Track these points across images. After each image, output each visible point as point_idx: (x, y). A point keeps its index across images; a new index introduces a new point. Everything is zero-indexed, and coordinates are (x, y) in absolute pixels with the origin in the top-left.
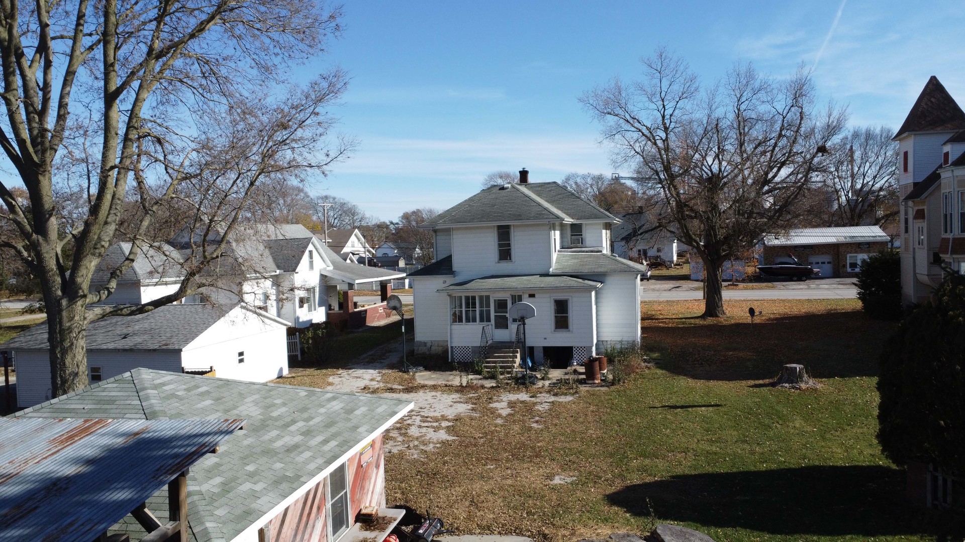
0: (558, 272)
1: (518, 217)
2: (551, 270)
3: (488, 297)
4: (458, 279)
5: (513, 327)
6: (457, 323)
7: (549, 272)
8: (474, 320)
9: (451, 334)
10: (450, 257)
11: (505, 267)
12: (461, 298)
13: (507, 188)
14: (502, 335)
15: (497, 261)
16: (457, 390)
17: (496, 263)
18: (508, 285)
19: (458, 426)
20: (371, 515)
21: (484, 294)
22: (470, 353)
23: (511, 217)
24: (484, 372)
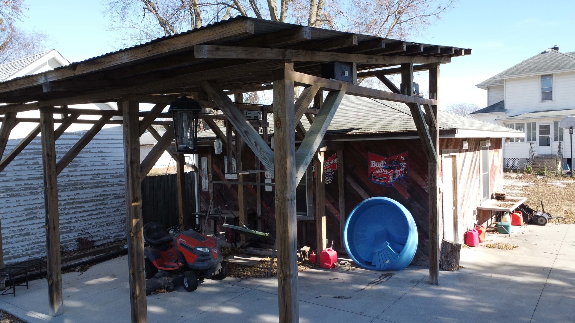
1: (560, 68)
3: (534, 124)
4: (509, 114)
5: (554, 145)
8: (523, 140)
9: (504, 150)
10: (503, 102)
11: (547, 104)
13: (547, 52)
14: (544, 150)
15: (540, 101)
16: (516, 178)
17: (539, 102)
18: (550, 115)
19: (528, 189)
20: (503, 195)
21: (531, 121)
22: (518, 163)
23: (553, 68)
24: (533, 172)
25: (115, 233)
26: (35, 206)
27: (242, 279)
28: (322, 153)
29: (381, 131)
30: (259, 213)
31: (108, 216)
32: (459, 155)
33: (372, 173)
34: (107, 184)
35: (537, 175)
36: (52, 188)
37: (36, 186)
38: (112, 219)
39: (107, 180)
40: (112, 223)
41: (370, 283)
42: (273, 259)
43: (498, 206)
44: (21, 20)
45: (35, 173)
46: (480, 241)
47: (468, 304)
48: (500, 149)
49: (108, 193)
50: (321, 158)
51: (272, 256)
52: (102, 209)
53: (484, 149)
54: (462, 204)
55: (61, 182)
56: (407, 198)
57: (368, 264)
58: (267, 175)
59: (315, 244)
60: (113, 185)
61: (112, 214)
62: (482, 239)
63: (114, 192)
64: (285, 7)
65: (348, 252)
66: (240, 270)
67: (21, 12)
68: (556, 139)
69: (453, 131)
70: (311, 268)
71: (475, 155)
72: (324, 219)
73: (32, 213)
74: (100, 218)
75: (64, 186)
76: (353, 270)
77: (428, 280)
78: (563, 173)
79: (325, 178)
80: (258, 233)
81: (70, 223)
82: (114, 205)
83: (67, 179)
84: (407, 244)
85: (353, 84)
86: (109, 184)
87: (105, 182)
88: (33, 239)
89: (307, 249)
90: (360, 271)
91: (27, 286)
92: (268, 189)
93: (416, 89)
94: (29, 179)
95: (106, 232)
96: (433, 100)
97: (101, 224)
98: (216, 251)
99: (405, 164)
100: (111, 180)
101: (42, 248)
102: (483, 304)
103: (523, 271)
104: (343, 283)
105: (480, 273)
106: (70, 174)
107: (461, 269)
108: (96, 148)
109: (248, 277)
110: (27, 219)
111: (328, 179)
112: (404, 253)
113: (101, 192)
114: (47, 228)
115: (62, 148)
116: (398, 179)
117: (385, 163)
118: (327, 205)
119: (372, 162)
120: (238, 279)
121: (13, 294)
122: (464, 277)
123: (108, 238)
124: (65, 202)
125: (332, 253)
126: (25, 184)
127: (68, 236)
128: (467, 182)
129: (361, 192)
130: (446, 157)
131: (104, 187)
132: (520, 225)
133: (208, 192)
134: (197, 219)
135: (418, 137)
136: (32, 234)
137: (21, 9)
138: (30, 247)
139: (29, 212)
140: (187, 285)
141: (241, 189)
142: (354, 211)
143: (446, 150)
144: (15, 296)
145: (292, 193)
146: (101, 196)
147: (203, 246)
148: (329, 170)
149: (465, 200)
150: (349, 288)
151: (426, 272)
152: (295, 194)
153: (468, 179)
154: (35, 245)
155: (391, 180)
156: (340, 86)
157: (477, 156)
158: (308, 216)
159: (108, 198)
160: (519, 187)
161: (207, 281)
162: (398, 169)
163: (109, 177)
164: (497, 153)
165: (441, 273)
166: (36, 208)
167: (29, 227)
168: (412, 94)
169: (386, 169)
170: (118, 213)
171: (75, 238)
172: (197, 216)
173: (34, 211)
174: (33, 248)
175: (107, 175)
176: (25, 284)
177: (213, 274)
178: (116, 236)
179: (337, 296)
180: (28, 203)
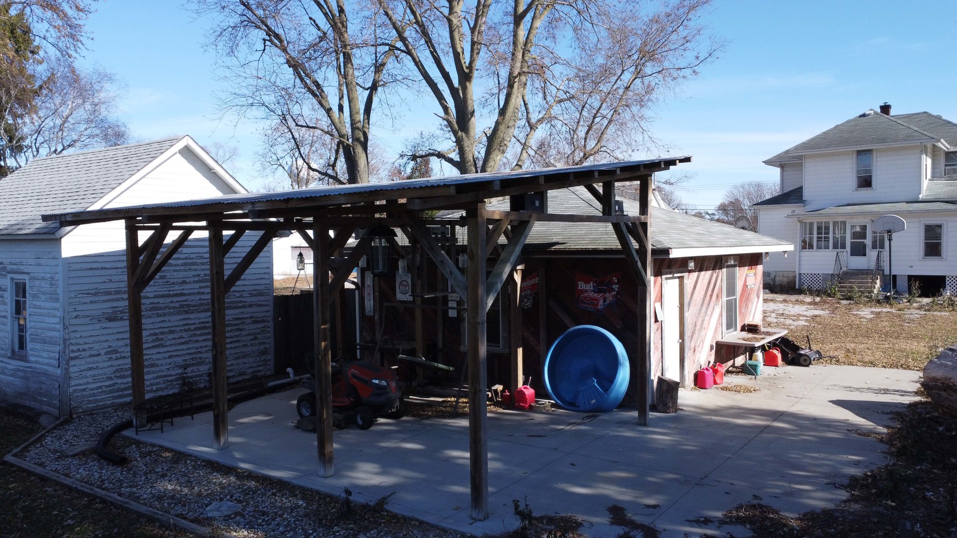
0: (929, 198)
1: (883, 140)
2: (921, 196)
3: (844, 223)
4: (809, 208)
5: (872, 254)
6: (807, 250)
7: (918, 198)
8: (827, 247)
9: (800, 261)
10: (801, 188)
11: (865, 194)
12: (811, 224)
13: (868, 115)
14: (858, 262)
15: (854, 189)
16: (810, 304)
17: (853, 191)
18: (868, 210)
19: (818, 319)
20: (756, 326)
21: (839, 219)
22: (820, 281)
23: (872, 142)
24: (839, 295)
25: (252, 367)
26: (161, 330)
27: (423, 419)
28: (519, 273)
29: (589, 247)
30: (440, 344)
31: (244, 346)
32: (689, 276)
33: (579, 296)
34: (243, 304)
35: (842, 299)
36: (220, 309)
37: (162, 306)
38: (249, 349)
39: (243, 300)
40: (249, 355)
41: (570, 424)
42: (458, 400)
43: (744, 339)
44: (81, 55)
45: (162, 289)
46: (715, 383)
47: (672, 443)
48: (758, 266)
49: (245, 316)
50: (518, 278)
51: (459, 396)
52: (238, 336)
53: (728, 267)
54: (692, 336)
55: (191, 301)
56: (619, 327)
57: (570, 405)
58: (451, 297)
59: (509, 380)
60: (251, 306)
61: (249, 343)
62: (718, 381)
63: (252, 315)
64: (477, 49)
65: (548, 391)
66: (418, 409)
67: (81, 42)
68: (874, 247)
69: (666, 251)
70: (504, 409)
71: (715, 275)
72: (520, 351)
73: (158, 340)
74: (235, 347)
75: (194, 306)
76: (553, 411)
77: (636, 421)
78: (880, 297)
79: (523, 301)
80: (440, 366)
81: (200, 352)
82: (251, 332)
83: (198, 297)
84: (616, 381)
85: (543, 212)
86: (247, 304)
87: (241, 302)
88: (158, 371)
89: (499, 387)
90: (562, 412)
91: (172, 422)
92: (452, 314)
93: (619, 207)
94: (155, 297)
95: (241, 367)
96: (643, 217)
97: (236, 356)
98: (393, 384)
99: (618, 286)
100: (248, 300)
101: (168, 383)
102: (690, 443)
103: (750, 414)
104: (540, 424)
105: (700, 416)
106: (202, 290)
107: (680, 412)
108: (231, 258)
109: (429, 417)
110: (152, 347)
111: (527, 303)
112: (612, 391)
113: (237, 314)
114: (214, 353)
115: (192, 258)
116: (610, 304)
117: (595, 285)
118: (525, 334)
119: (579, 283)
120: (418, 419)
121: (160, 430)
122: (678, 420)
123: (244, 374)
124: (195, 326)
125: (529, 392)
126: (151, 303)
127: (198, 369)
128: (700, 310)
129: (567, 320)
130: (667, 279)
131: (240, 307)
132: (777, 366)
133: (374, 317)
134: (358, 351)
135: (624, 256)
136: (158, 366)
137: (81, 38)
138: (155, 381)
139: (154, 337)
140: (360, 423)
141: (418, 314)
142: (556, 342)
143: (667, 270)
144: (162, 432)
145: (483, 317)
146: (236, 319)
147: (380, 379)
148: (529, 292)
149: (697, 332)
150: (546, 428)
151: (635, 414)
152: (485, 319)
153: (702, 305)
154: (161, 379)
155: (601, 305)
156: (530, 216)
157: (717, 276)
158: (501, 348)
159: (244, 322)
160: (807, 317)
161: (381, 420)
162: (610, 293)
163: (246, 295)
164: (753, 271)
165: (652, 415)
166: (162, 333)
167: (154, 357)
168: (613, 213)
169: (595, 292)
170: (257, 342)
171: (206, 372)
172: (358, 347)
173: (160, 337)
174: (159, 383)
175: (244, 293)
176: (170, 420)
177: (390, 411)
178: (254, 372)
179: (531, 434)
180: (153, 327)
